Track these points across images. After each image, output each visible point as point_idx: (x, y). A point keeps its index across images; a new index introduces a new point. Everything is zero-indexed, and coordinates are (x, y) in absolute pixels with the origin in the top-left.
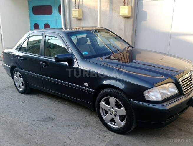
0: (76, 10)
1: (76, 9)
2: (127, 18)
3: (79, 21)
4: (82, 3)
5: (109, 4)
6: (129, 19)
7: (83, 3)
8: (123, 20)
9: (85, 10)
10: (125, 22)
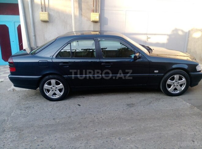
0: (45, 12)
1: (42, 11)
2: (95, 22)
3: (45, 23)
4: (48, 6)
5: (78, 9)
6: (97, 23)
7: (50, 6)
8: (92, 24)
9: (51, 13)
10: (94, 26)
